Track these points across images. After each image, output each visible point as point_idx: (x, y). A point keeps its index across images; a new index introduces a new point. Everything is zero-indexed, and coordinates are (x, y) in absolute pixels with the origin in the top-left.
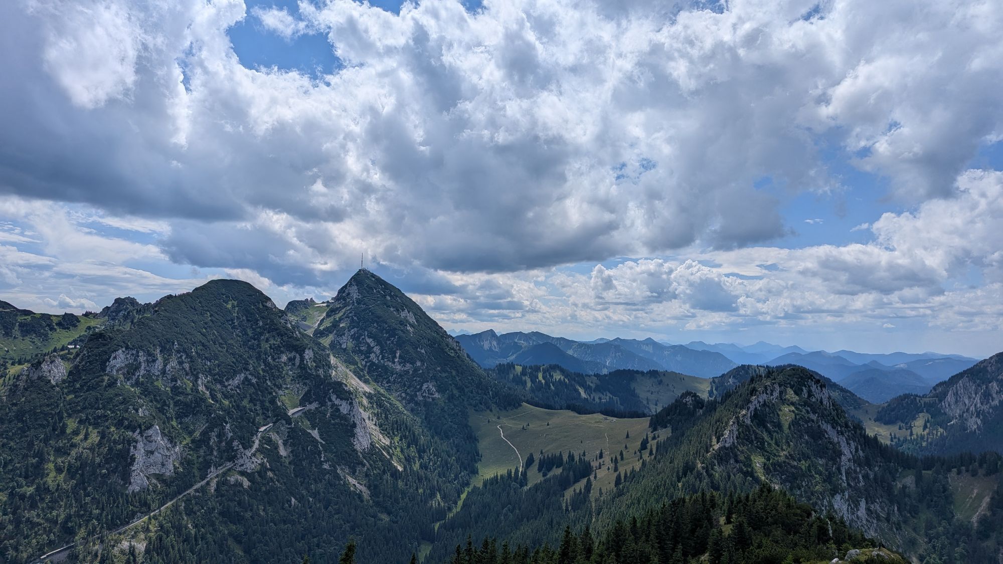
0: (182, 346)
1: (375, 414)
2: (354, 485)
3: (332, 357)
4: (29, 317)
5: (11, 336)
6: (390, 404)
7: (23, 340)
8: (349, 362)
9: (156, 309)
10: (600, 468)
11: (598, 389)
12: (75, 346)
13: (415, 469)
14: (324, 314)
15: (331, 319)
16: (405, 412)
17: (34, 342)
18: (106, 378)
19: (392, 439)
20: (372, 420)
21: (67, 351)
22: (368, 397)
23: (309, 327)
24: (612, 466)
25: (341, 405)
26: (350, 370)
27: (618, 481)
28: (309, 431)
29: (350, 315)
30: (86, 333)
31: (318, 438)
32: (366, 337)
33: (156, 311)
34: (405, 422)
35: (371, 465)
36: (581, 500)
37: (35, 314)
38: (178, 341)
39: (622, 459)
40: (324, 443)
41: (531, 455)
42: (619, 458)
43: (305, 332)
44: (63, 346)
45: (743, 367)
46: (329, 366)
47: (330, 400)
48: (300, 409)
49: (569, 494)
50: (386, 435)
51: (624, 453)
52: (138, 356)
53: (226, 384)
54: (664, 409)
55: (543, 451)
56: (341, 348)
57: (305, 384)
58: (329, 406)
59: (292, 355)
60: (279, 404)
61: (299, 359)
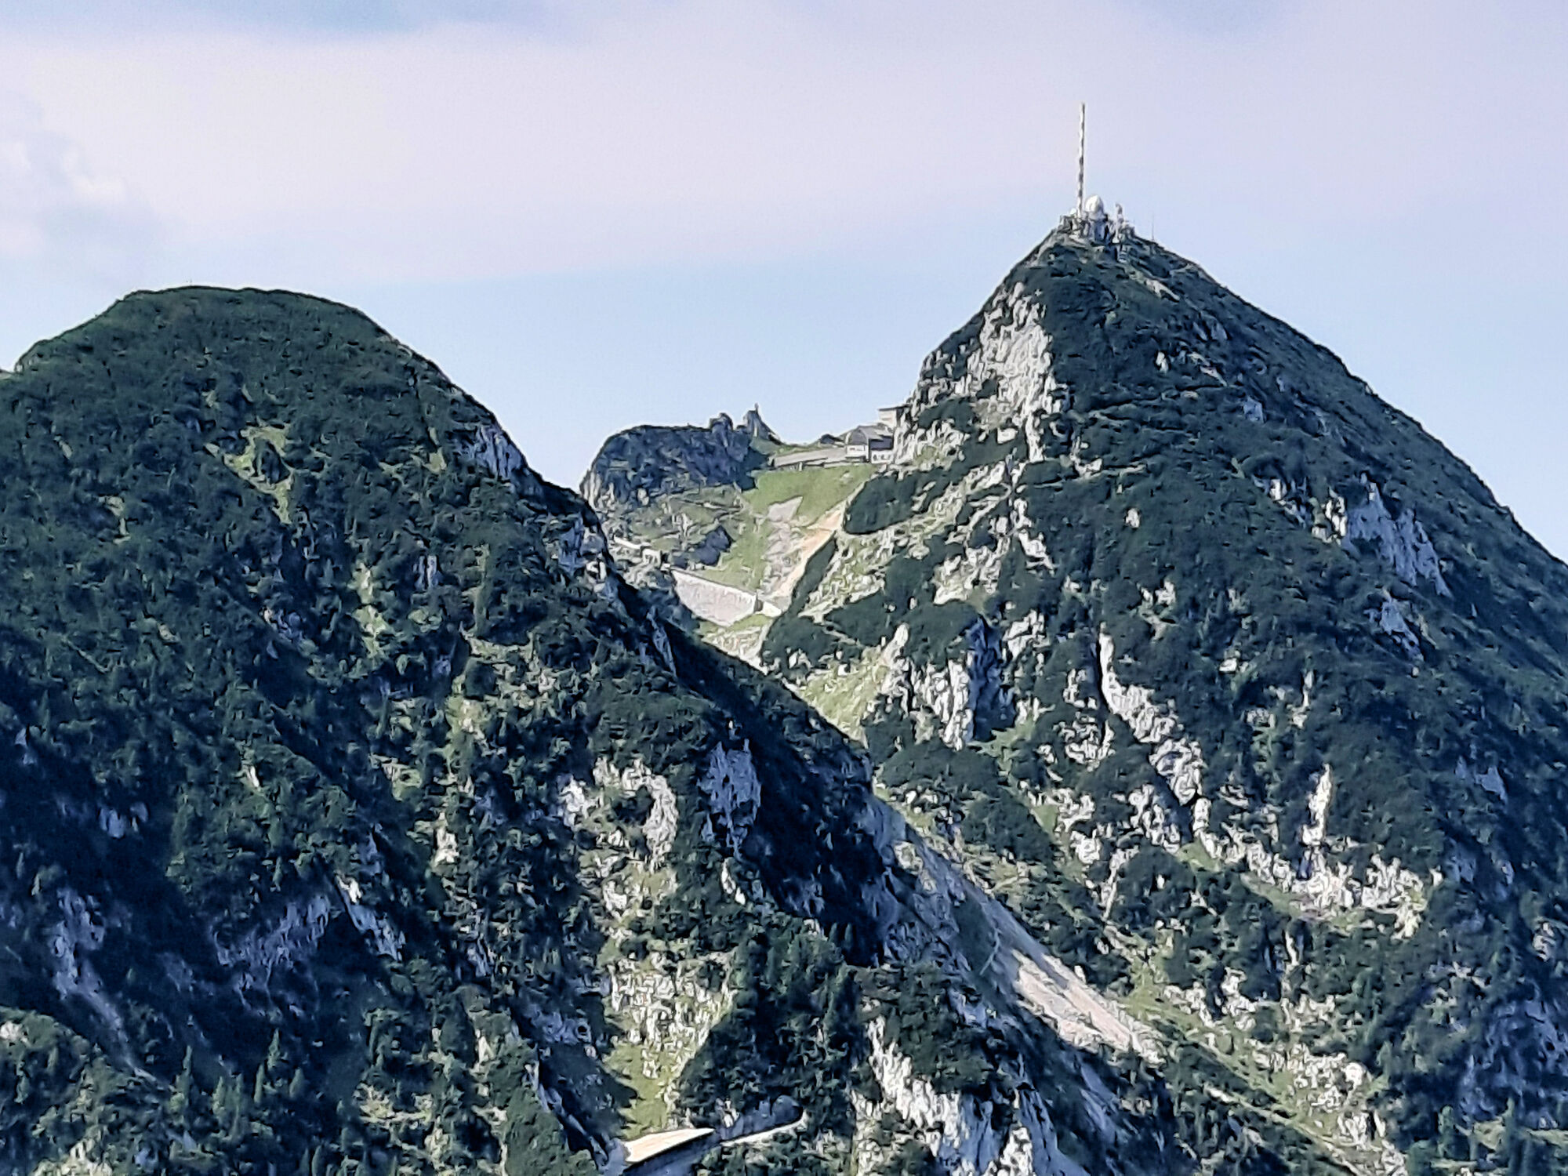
3: (882, 810)
14: (838, 518)
25: (937, 1126)
29: (1004, 525)
56: (939, 747)
57: (712, 976)
58: (864, 1130)
59: (629, 783)
60: (542, 1101)
61: (672, 815)
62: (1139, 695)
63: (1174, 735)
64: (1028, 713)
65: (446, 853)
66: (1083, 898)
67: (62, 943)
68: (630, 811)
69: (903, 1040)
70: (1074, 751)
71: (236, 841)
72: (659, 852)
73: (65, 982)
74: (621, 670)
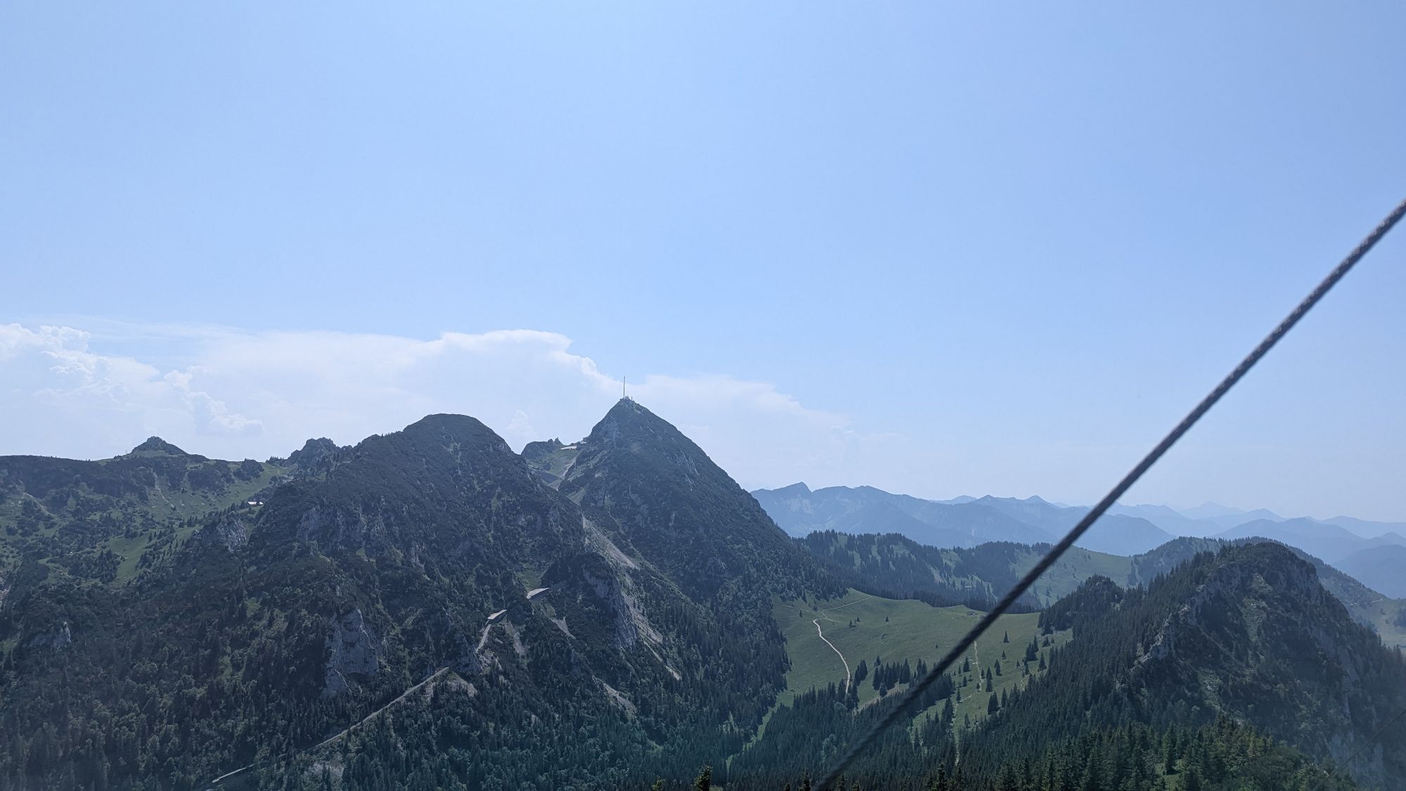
0: (390, 503)
1: (642, 599)
2: (614, 697)
3: (584, 520)
4: (202, 465)
5: (179, 490)
6: (662, 585)
7: (193, 494)
8: (606, 526)
9: (359, 454)
10: (965, 685)
11: (961, 571)
12: (258, 502)
13: (698, 678)
14: (574, 461)
15: (581, 468)
16: (684, 597)
17: (206, 497)
18: (296, 544)
19: (666, 635)
20: (639, 608)
21: (248, 509)
22: (632, 576)
23: (555, 478)
24: (983, 681)
25: (596, 586)
26: (608, 538)
27: (993, 706)
28: (554, 621)
29: (609, 461)
30: (270, 486)
31: (566, 631)
32: (630, 493)
33: (358, 457)
34: (683, 610)
35: (636, 670)
36: (938, 730)
37: (208, 460)
38: (385, 496)
39: (998, 673)
40: (573, 637)
41: (863, 663)
42: (993, 671)
43: (549, 485)
44: (243, 502)
45: (1182, 540)
46: (581, 532)
47: (583, 579)
48: (542, 590)
49: (919, 722)
50: (658, 629)
51: (1001, 664)
52: (336, 517)
53: (446, 555)
54: (1061, 602)
55: (881, 658)
56: (596, 507)
58: (581, 587)
59: (532, 516)
60: (514, 582)
62: (636, 495)
63: (644, 503)
66: (625, 538)
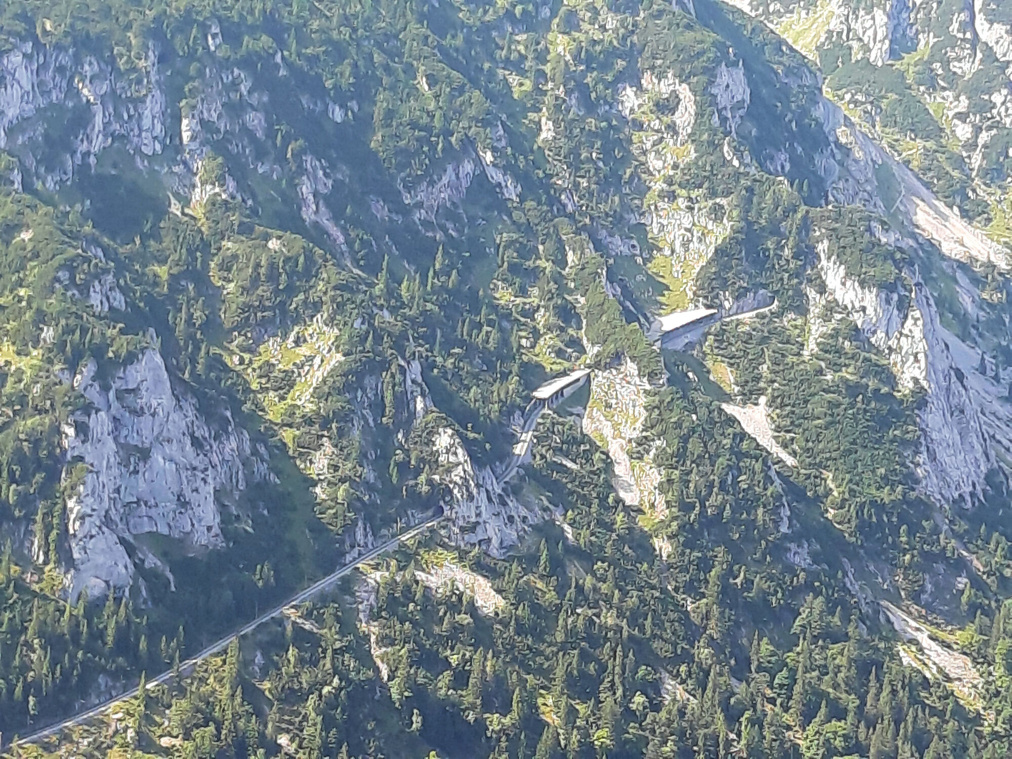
2: (915, 643)
26: (905, 163)
28: (730, 410)
31: (768, 440)
40: (792, 460)
48: (694, 315)
56: (867, 63)
57: (717, 213)
58: (814, 311)
59: (665, 88)
60: (610, 291)
61: (692, 109)
64: (926, 42)
65: (547, 132)
66: (960, 163)
67: (306, 189)
68: (666, 106)
69: (840, 253)
70: (955, 67)
71: (414, 125)
72: (684, 133)
73: (308, 214)
74: (660, 14)
